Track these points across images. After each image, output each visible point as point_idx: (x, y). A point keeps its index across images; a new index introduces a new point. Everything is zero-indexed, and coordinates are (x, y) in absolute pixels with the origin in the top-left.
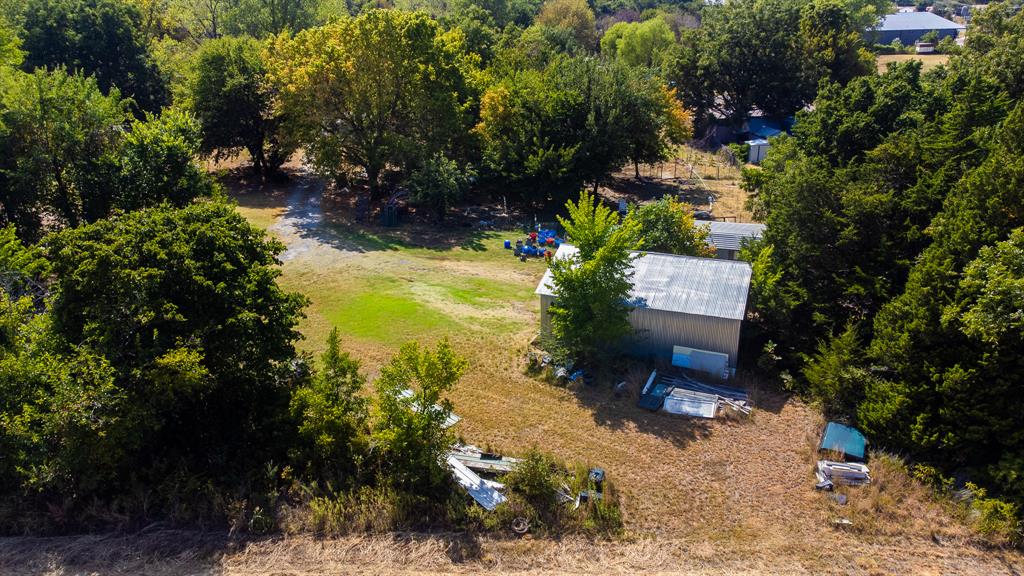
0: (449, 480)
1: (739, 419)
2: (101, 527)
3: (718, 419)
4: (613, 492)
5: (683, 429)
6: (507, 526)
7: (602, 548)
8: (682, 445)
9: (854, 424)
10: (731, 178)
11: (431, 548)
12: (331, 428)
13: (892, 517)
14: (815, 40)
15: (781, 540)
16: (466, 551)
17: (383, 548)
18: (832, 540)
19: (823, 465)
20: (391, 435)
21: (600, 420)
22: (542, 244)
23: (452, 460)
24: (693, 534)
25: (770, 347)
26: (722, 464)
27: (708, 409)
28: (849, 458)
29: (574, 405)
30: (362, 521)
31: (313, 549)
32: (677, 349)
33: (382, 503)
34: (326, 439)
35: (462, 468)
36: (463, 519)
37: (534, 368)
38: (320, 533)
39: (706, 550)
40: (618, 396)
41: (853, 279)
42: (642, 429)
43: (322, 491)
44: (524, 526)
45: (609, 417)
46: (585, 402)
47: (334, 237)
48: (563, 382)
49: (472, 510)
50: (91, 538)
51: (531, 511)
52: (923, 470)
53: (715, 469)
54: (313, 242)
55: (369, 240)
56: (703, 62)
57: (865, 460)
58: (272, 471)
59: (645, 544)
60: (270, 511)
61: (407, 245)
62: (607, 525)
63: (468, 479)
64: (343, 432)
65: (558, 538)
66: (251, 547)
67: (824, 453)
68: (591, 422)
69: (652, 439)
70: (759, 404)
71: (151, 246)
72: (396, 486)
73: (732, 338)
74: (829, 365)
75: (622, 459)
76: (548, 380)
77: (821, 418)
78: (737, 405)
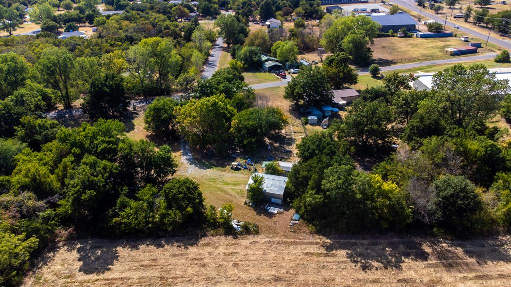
0: (232, 227)
1: (281, 213)
2: (178, 236)
3: (278, 213)
4: (258, 227)
5: (271, 215)
6: (241, 233)
7: (256, 236)
8: (270, 218)
9: (298, 214)
10: (301, 133)
11: (230, 237)
12: (212, 219)
13: (299, 230)
14: (337, 69)
15: (282, 234)
16: (235, 237)
17: (223, 238)
18: (290, 233)
19: (292, 222)
20: (223, 220)
21: (257, 214)
22: (248, 164)
23: (233, 223)
24: (270, 234)
25: (288, 199)
26: (276, 222)
27: (276, 212)
28: (296, 220)
29: (253, 211)
30: (219, 233)
31: (212, 238)
32: (272, 199)
33: (222, 231)
34: (212, 221)
35: (234, 224)
36: (235, 233)
37: (246, 203)
38: (213, 236)
39: (271, 236)
40: (261, 209)
41: (301, 188)
42: (265, 216)
43: (212, 229)
44: (244, 233)
45: (259, 213)
46: (255, 210)
47: (198, 164)
48: (251, 206)
49: (236, 231)
50: (177, 238)
51: (245, 231)
52: (306, 222)
53: (275, 223)
54: (193, 166)
55: (206, 164)
56: (296, 91)
57: (298, 220)
58: (204, 226)
59: (262, 235)
60: (205, 232)
61: (216, 166)
62: (257, 233)
63: (235, 226)
64: (214, 219)
65: (249, 235)
66: (203, 238)
67: (292, 220)
68: (256, 214)
69: (266, 217)
70: (285, 210)
71: (180, 190)
72: (224, 228)
73: (282, 197)
74: (296, 202)
75: (260, 221)
76: (249, 206)
77: (294, 212)
78: (281, 210)
